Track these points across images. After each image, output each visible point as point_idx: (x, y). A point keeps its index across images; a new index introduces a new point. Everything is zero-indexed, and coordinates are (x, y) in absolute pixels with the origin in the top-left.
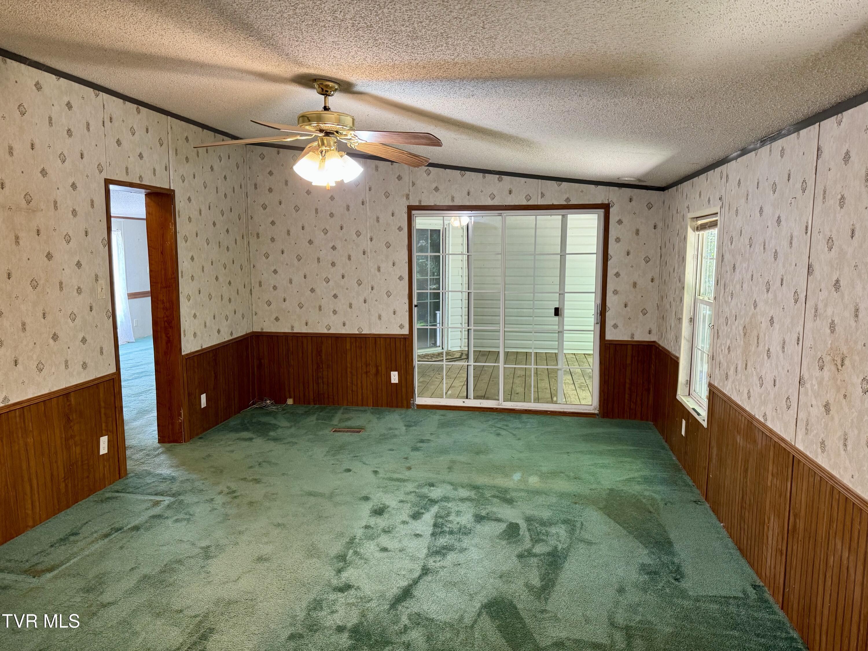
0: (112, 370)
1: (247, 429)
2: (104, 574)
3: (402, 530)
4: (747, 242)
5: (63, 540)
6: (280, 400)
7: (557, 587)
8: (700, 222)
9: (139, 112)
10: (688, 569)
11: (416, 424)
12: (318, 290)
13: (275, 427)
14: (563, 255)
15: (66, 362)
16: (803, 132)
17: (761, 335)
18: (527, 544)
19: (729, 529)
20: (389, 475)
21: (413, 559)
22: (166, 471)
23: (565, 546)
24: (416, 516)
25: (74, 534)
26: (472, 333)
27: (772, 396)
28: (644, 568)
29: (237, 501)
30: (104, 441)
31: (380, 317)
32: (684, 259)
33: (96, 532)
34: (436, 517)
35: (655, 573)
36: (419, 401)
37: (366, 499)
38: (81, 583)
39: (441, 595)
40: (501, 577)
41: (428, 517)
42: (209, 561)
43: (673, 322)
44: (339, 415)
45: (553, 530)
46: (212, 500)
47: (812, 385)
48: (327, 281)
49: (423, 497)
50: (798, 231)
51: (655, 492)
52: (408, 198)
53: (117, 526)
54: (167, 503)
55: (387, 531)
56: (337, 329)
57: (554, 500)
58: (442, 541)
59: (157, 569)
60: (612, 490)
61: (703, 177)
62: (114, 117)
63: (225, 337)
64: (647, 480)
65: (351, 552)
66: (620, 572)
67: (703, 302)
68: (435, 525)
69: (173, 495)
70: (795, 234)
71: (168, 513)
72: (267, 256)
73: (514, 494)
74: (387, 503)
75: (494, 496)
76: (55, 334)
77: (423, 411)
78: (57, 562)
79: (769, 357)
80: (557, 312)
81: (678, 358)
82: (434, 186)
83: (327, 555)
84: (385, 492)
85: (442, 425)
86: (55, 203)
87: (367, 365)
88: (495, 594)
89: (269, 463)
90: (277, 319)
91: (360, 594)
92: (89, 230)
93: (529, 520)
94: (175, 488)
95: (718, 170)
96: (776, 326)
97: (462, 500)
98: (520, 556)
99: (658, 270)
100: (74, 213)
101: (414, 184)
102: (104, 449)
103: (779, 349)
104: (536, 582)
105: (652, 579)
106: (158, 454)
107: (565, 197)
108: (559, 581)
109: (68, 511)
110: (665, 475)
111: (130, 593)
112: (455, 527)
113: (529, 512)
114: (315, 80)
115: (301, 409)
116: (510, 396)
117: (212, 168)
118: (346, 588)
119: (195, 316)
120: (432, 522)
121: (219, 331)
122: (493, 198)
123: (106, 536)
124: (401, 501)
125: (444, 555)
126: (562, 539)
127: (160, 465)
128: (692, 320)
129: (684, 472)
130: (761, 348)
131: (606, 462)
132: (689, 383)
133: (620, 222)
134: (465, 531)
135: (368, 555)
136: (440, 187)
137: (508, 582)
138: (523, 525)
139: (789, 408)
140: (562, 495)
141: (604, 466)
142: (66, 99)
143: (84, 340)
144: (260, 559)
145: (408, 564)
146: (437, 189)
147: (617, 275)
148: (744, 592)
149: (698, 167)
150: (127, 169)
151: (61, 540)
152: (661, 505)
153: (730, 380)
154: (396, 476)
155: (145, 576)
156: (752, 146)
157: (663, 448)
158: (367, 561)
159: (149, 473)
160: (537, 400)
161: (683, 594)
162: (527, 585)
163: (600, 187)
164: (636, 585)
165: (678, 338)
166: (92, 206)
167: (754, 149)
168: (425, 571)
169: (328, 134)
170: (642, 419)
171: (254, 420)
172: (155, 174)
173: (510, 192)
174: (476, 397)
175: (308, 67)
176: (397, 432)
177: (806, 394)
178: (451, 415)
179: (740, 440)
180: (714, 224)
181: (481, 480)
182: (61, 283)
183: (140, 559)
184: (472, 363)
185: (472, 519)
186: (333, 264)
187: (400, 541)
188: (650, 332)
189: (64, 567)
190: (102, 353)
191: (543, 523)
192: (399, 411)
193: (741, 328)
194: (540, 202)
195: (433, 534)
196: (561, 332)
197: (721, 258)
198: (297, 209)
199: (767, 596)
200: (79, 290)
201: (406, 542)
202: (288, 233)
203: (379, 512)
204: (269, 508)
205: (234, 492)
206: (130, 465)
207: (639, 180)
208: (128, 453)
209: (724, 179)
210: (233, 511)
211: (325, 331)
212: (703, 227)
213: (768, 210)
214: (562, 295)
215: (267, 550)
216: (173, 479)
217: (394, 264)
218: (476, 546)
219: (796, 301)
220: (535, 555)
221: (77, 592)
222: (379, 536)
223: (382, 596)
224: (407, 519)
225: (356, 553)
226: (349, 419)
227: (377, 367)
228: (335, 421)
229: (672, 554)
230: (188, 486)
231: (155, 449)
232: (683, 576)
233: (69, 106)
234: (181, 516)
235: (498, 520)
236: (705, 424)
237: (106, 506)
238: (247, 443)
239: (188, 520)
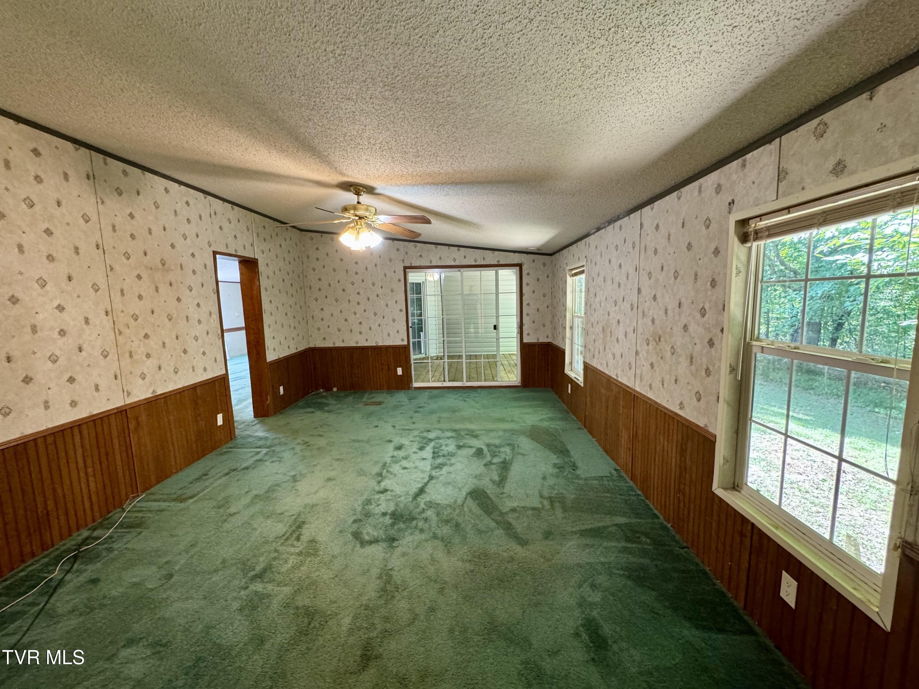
0: (224, 372)
1: (310, 407)
2: (229, 497)
3: (414, 457)
4: (602, 279)
5: (198, 479)
6: (328, 389)
7: (508, 480)
8: (574, 272)
9: (233, 209)
10: (579, 464)
11: (414, 398)
12: (349, 320)
13: (327, 405)
14: (497, 294)
15: (193, 367)
16: (632, 216)
17: (613, 331)
18: (489, 458)
19: (598, 441)
20: (402, 427)
21: (423, 472)
22: (261, 434)
23: (510, 457)
24: (421, 449)
25: (206, 475)
26: (446, 342)
27: (620, 363)
28: (555, 466)
29: (309, 448)
30: (220, 418)
31: (389, 335)
32: (565, 293)
33: (220, 472)
34: (434, 448)
35: (562, 467)
36: (415, 385)
37: (390, 441)
38: (214, 503)
39: (442, 490)
40: (476, 477)
41: (429, 449)
42: (297, 483)
43: (560, 329)
44: (366, 395)
45: (502, 450)
46: (293, 448)
47: (643, 354)
48: (355, 314)
49: (425, 438)
50: (632, 271)
51: (557, 425)
52: (403, 261)
53: (233, 468)
54: (264, 452)
55: (405, 458)
56: (363, 343)
57: (501, 433)
58: (439, 461)
59: (264, 491)
60: (533, 426)
61: (574, 246)
62: (217, 211)
63: (293, 351)
64: (551, 419)
65: (385, 471)
66: (543, 469)
67: (577, 316)
68: (434, 453)
69: (268, 447)
70: (630, 272)
71: (266, 458)
72: (316, 300)
73: (478, 432)
74: (403, 443)
75: (467, 434)
76: (185, 349)
77: (419, 391)
78: (196, 492)
79: (618, 342)
80: (495, 327)
81: (564, 350)
82: (419, 254)
83: (370, 474)
84: (401, 437)
85: (431, 398)
86: (181, 266)
87: (382, 365)
88: (473, 487)
89: (327, 425)
90: (324, 339)
91: (394, 494)
92: (204, 283)
93: (488, 445)
94: (268, 443)
95: (583, 241)
96: (621, 324)
97: (448, 438)
98: (485, 465)
99: (550, 301)
100: (194, 272)
101: (407, 253)
102: (220, 421)
103: (623, 337)
104: (496, 478)
105: (560, 471)
106: (255, 425)
107: (497, 259)
108: (509, 477)
109: (199, 462)
110: (560, 416)
111: (248, 506)
112: (445, 453)
113: (487, 441)
114: (351, 186)
115: (342, 394)
116: (469, 379)
117: (281, 246)
118: (385, 491)
119: (274, 338)
120: (432, 451)
121: (289, 347)
122: (455, 260)
123: (227, 474)
124: (412, 441)
125: (441, 468)
126: (509, 454)
127: (257, 431)
128: (571, 328)
129: (571, 413)
130: (613, 338)
131: (528, 411)
132: (571, 363)
133: (528, 274)
134: (451, 455)
135: (396, 472)
136: (423, 255)
137: (480, 479)
138: (485, 449)
139: (630, 369)
140: (505, 431)
141: (528, 414)
142: (185, 199)
143: (204, 353)
144: (329, 480)
145: (420, 475)
146: (421, 256)
147: (528, 304)
148: (611, 473)
149: (572, 240)
150: (227, 245)
151: (197, 479)
152: (561, 431)
153: (596, 357)
154: (406, 427)
155: (256, 496)
156: (603, 226)
157: (558, 402)
158: (395, 475)
159: (250, 436)
160: (485, 380)
161: (578, 477)
162: (491, 480)
163: (516, 254)
164: (552, 475)
165: (564, 338)
166: (206, 267)
167: (604, 228)
168: (431, 478)
169: (360, 218)
170: (545, 387)
171: (314, 401)
172: (245, 249)
173: (465, 257)
174: (449, 381)
175: (348, 176)
176: (403, 403)
177: (640, 359)
178: (435, 392)
179: (603, 391)
180: (582, 272)
181: (458, 426)
182: (187, 317)
183: (252, 486)
184: (446, 360)
185: (455, 448)
186: (358, 303)
187: (414, 463)
188: (547, 337)
189: (201, 495)
190: (216, 361)
191: (496, 447)
192: (403, 391)
193: (601, 328)
194: (483, 263)
195: (433, 458)
196: (498, 339)
197: (588, 290)
198: (334, 270)
199: (623, 474)
200: (199, 322)
201: (418, 463)
202: (330, 285)
203: (399, 448)
204: (331, 450)
205: (307, 443)
206: (237, 432)
207: (539, 250)
208: (236, 424)
209: (587, 245)
210: (308, 454)
211: (355, 345)
212: (576, 274)
213: (614, 260)
214: (497, 317)
215: (333, 474)
216: (266, 438)
217: (396, 302)
218: (459, 461)
219: (632, 310)
220: (494, 464)
221: (212, 508)
222: (401, 461)
223: (407, 494)
224: (417, 451)
225: (388, 471)
226: (373, 397)
227: (388, 366)
228: (365, 399)
229: (570, 456)
230: (276, 441)
231: (252, 422)
232: (577, 468)
233: (187, 203)
234: (275, 459)
235: (471, 447)
236: (582, 385)
237: (224, 457)
238: (310, 415)
239: (280, 461)
